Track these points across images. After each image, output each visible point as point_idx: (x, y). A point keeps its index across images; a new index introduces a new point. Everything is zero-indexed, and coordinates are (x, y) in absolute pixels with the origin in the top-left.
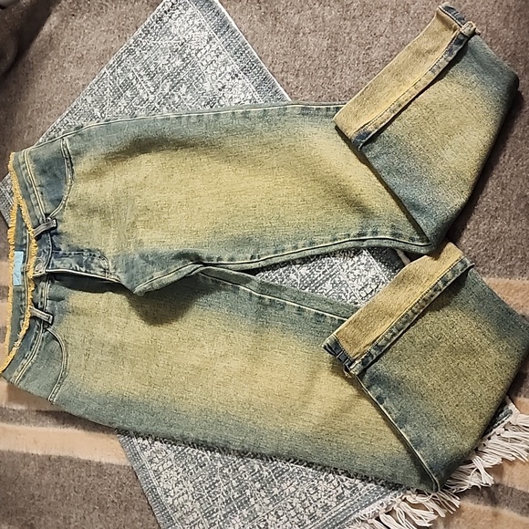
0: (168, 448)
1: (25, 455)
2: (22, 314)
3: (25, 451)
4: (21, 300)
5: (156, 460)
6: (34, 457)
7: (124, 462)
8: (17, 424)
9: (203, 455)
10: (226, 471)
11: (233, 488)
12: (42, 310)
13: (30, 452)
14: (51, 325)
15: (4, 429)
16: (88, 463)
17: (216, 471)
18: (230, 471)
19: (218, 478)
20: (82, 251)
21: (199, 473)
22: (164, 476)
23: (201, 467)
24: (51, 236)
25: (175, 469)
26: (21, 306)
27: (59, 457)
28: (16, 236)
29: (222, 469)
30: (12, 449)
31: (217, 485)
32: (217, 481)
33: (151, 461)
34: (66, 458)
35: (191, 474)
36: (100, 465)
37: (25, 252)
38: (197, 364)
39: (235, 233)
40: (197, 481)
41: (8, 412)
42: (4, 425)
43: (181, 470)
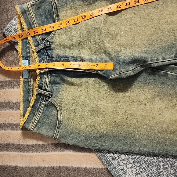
0: (129, 158)
1: (37, 168)
2: (29, 93)
3: (37, 166)
4: (29, 86)
5: (122, 164)
6: (43, 169)
7: (101, 166)
8: (30, 152)
9: (152, 160)
10: (166, 166)
11: (172, 174)
12: (44, 90)
13: (40, 166)
14: (50, 97)
15: (22, 156)
16: (78, 169)
17: (160, 167)
18: (169, 166)
19: (162, 170)
20: (68, 57)
21: (150, 168)
22: (128, 171)
23: (151, 165)
24: (47, 51)
25: (134, 168)
26: (29, 89)
27: (59, 167)
28: (23, 52)
29: (163, 166)
30: (28, 165)
31: (161, 173)
32: (161, 172)
33: (119, 165)
34: (63, 167)
35: (145, 169)
36: (86, 169)
37: (29, 60)
38: (143, 114)
39: (163, 45)
40: (149, 172)
41: (24, 147)
42: (22, 153)
43: (138, 168)
